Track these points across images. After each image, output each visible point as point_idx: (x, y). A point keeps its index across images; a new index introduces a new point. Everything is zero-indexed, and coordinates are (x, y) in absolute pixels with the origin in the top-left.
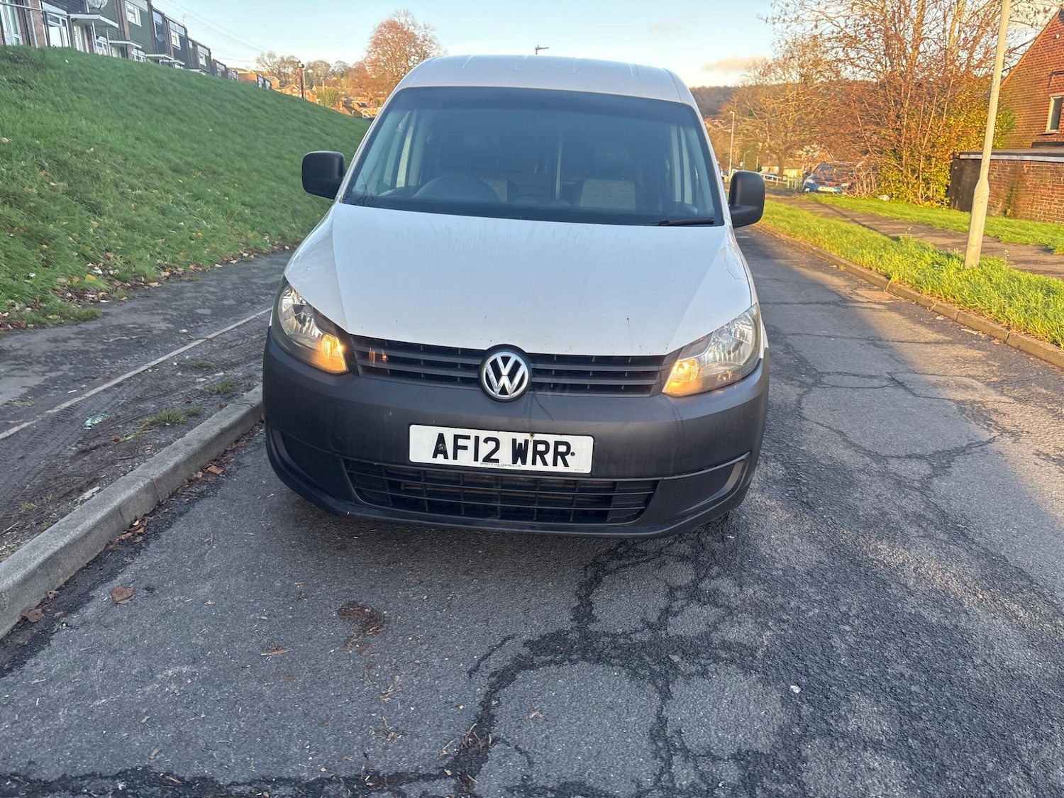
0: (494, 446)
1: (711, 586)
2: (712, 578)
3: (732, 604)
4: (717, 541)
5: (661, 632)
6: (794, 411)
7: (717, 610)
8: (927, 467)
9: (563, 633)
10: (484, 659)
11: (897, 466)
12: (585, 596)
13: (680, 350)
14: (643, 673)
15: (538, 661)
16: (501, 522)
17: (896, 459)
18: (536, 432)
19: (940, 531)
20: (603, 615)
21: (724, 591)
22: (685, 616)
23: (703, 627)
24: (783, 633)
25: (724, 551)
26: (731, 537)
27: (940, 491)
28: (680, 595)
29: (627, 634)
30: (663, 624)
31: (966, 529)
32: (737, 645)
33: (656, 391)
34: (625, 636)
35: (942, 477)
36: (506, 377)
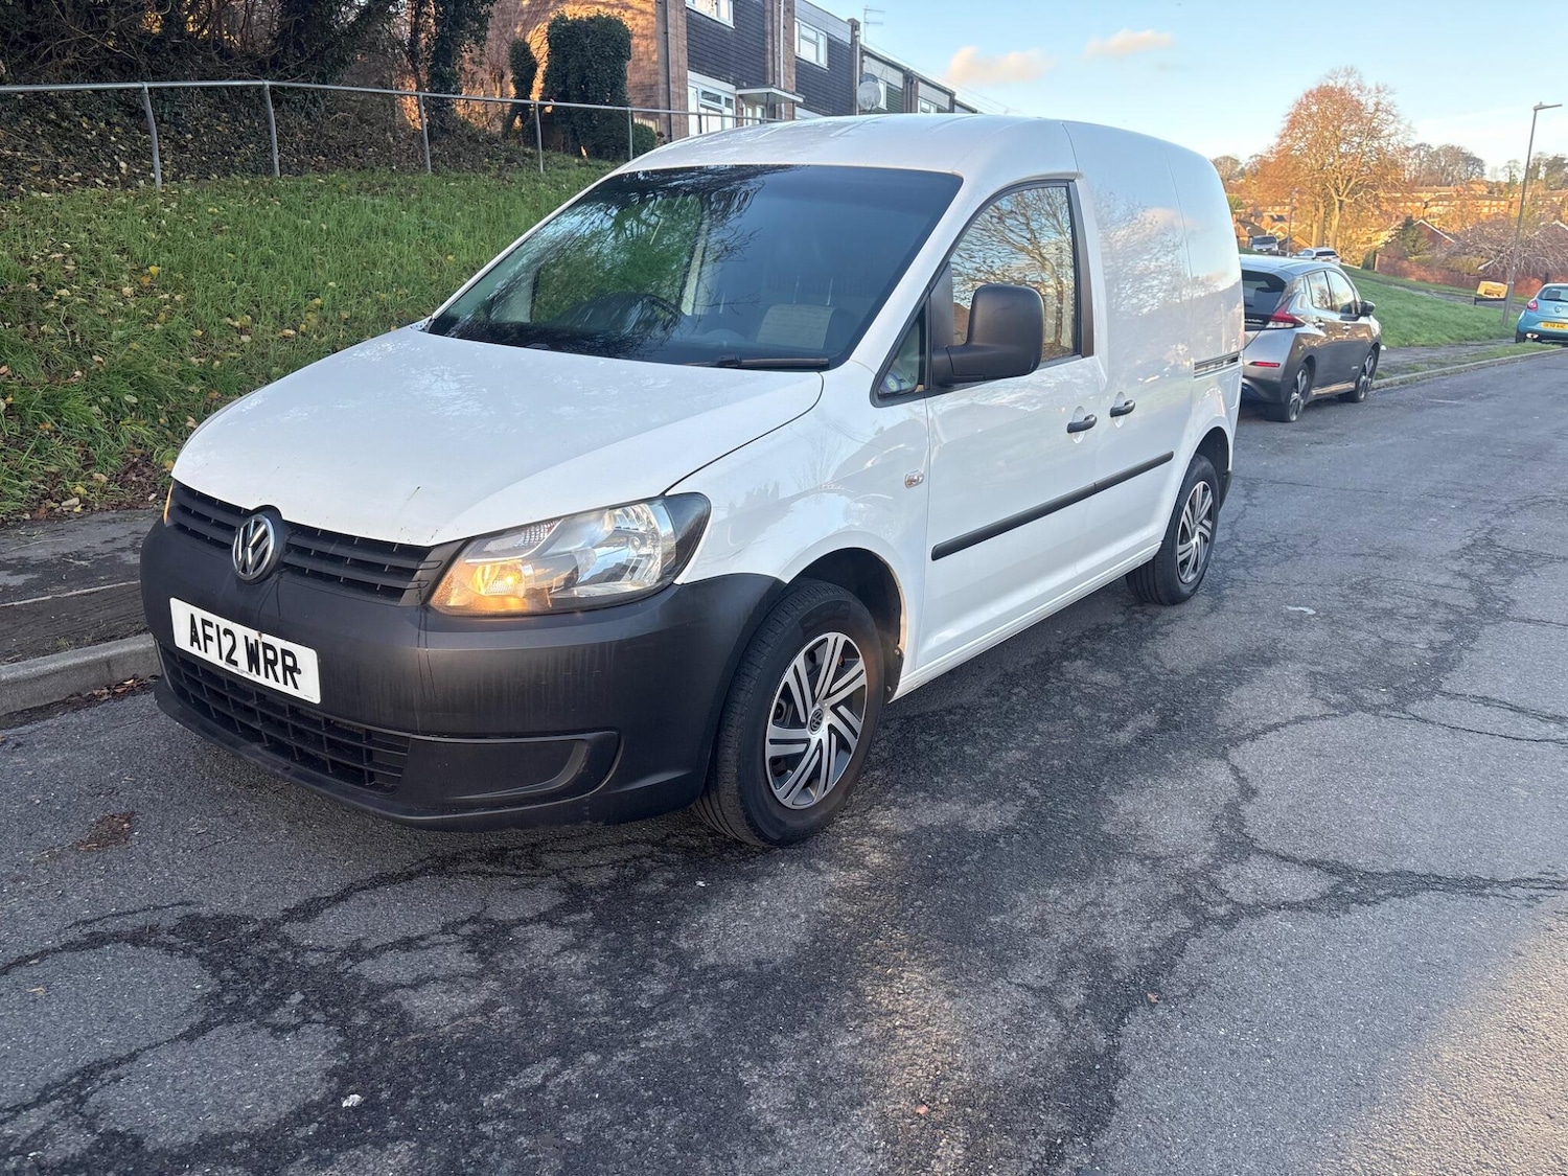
0: (232, 643)
1: (530, 935)
2: (552, 925)
3: (506, 966)
4: (668, 882)
5: (348, 962)
6: (1230, 740)
7: (474, 964)
8: (1315, 891)
9: (246, 920)
10: (118, 915)
11: (1249, 871)
12: (355, 890)
13: (460, 544)
14: (228, 999)
15: (160, 939)
16: (265, 753)
17: (1272, 860)
18: (262, 630)
19: (1087, 992)
20: (329, 917)
21: (535, 946)
22: (417, 956)
23: (406, 977)
24: (494, 1027)
25: (650, 897)
26: (701, 884)
27: (1249, 933)
28: (466, 930)
29: (306, 949)
30: (371, 954)
31: (1153, 1005)
32: (401, 1015)
33: (409, 599)
34: (299, 950)
35: (1309, 915)
36: (250, 550)
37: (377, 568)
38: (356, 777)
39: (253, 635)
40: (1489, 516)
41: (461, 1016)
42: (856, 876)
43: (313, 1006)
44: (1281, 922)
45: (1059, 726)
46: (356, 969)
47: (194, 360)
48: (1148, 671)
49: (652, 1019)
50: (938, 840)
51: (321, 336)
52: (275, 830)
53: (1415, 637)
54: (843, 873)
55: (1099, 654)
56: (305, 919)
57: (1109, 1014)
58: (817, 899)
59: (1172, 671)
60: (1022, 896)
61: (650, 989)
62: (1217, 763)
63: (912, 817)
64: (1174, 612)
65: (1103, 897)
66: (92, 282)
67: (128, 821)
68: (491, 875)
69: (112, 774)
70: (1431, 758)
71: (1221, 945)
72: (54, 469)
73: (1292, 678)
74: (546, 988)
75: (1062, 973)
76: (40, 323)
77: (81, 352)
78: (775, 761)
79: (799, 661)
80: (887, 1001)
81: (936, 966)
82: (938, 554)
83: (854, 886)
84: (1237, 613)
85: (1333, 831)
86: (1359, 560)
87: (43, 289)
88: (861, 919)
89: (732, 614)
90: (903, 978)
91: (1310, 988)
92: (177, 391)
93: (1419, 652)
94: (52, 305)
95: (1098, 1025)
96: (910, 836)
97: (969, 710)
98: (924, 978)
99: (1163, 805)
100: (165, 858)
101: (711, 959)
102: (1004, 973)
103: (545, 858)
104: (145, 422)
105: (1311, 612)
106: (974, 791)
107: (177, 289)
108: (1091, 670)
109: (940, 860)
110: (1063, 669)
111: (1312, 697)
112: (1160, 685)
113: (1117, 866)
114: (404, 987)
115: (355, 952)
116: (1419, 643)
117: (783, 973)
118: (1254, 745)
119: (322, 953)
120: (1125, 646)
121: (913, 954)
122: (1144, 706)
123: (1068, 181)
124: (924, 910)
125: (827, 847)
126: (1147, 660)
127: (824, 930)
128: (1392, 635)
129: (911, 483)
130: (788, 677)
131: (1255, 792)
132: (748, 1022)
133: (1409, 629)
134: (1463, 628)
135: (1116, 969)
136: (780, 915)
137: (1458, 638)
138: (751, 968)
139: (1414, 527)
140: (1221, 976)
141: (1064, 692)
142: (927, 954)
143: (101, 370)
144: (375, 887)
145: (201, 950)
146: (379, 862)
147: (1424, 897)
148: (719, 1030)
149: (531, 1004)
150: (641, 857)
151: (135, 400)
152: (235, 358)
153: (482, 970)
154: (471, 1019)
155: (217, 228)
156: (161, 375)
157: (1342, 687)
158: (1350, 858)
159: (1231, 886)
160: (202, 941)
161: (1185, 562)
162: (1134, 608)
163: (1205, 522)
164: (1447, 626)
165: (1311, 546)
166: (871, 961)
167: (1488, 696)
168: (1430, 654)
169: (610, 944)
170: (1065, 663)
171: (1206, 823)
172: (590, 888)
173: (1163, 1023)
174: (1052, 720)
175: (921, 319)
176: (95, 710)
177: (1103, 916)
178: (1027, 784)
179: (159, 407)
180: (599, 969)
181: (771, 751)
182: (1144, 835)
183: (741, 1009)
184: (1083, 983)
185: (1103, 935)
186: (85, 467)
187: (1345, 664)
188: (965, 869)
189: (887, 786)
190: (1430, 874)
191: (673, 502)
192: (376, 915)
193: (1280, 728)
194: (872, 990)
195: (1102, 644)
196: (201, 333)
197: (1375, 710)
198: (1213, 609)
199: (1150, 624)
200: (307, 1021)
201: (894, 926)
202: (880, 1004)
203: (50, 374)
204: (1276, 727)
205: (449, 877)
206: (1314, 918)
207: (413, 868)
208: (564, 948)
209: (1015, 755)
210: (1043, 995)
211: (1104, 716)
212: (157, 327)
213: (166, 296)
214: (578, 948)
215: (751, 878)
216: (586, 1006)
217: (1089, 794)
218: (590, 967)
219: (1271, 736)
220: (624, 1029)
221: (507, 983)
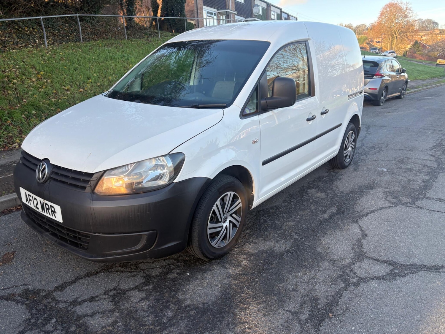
0: (37, 202)
1: (132, 294)
2: (139, 291)
3: (122, 307)
4: (178, 274)
5: (72, 307)
6: (359, 216)
7: (112, 306)
8: (385, 272)
9: (43, 290)
10: (4, 289)
11: (364, 265)
12: (78, 279)
13: (103, 172)
14: (33, 321)
15: (15, 298)
16: (50, 236)
17: (371, 261)
18: (45, 199)
19: (309, 313)
20: (68, 290)
21: (132, 299)
22: (94, 304)
23: (89, 312)
24: (115, 331)
25: (171, 279)
26: (188, 274)
27: (363, 289)
28: (111, 293)
29: (60, 301)
30: (80, 303)
31: (331, 318)
32: (86, 327)
33: (88, 190)
34: (57, 302)
35: (383, 281)
36: (40, 173)
37: (78, 180)
38: (76, 245)
39: (42, 200)
40: (441, 135)
41: (105, 327)
42: (238, 270)
43: (59, 323)
44: (373, 284)
45: (306, 212)
46: (74, 309)
47: (53, 100)
48: (334, 192)
49: (167, 327)
50: (265, 255)
51: (91, 91)
52: (57, 257)
53: (418, 178)
54: (234, 269)
55: (319, 186)
56: (61, 291)
57: (316, 322)
58: (224, 279)
59: (342, 192)
60: (290, 276)
61: (167, 315)
62: (355, 225)
63: (257, 247)
64: (343, 171)
65: (316, 276)
66: (24, 77)
67: (13, 254)
68: (122, 272)
69: (11, 237)
70: (423, 221)
71: (354, 294)
72: (11, 134)
73: (379, 193)
74: (134, 315)
75: (301, 305)
76: (8, 91)
77: (19, 99)
78: (211, 234)
79: (218, 202)
80: (243, 318)
81: (261, 304)
82: (264, 163)
83: (237, 274)
84: (363, 171)
85: (391, 249)
86: (401, 151)
87: (9, 80)
88: (238, 286)
89: (194, 190)
90: (249, 309)
91: (383, 310)
92: (48, 109)
93: (419, 183)
94: (11, 85)
95: (312, 327)
96: (256, 254)
97: (278, 208)
98: (256, 308)
99: (337, 241)
100: (22, 268)
101: (188, 302)
102: (282, 306)
103: (140, 265)
104: (38, 119)
105: (386, 170)
106: (278, 237)
107: (49, 78)
108: (317, 192)
109: (265, 263)
110: (308, 192)
111: (385, 200)
112: (338, 197)
113: (321, 264)
114: (88, 316)
115: (75, 303)
116: (420, 179)
117: (211, 307)
118: (367, 218)
119: (64, 303)
120: (327, 184)
121: (253, 299)
122: (332, 205)
123: (305, 41)
124: (258, 282)
125: (230, 259)
126: (334, 188)
127: (226, 290)
128: (410, 177)
129: (254, 142)
130: (214, 208)
131: (366, 235)
132: (198, 327)
133: (416, 175)
134: (433, 174)
135: (319, 304)
136: (212, 285)
137: (432, 178)
138: (201, 306)
139: (418, 140)
140: (354, 306)
141: (308, 200)
142: (258, 299)
143: (25, 104)
144: (85, 278)
145: (27, 302)
146: (88, 268)
147: (421, 273)
148: (188, 331)
149: (128, 321)
150: (170, 264)
151: (35, 113)
152: (65, 99)
153: (114, 309)
154: (108, 328)
155: (62, 59)
156: (44, 105)
157: (395, 196)
158: (396, 259)
159: (358, 271)
160: (28, 299)
161: (346, 156)
162: (331, 170)
163: (352, 143)
164: (428, 174)
165: (386, 147)
166: (240, 302)
167: (441, 198)
168: (423, 184)
169: (157, 297)
170: (309, 190)
171: (350, 247)
172: (153, 276)
173: (334, 325)
174: (304, 210)
175: (257, 89)
176: (10, 215)
177: (316, 283)
178: (294, 234)
179: (42, 114)
180: (152, 307)
181: (209, 231)
182: (331, 252)
183: (196, 322)
184: (308, 309)
185: (316, 290)
186: (20, 134)
187: (396, 188)
188: (273, 266)
189: (250, 236)
190: (422, 264)
191: (172, 156)
192: (84, 288)
193: (375, 212)
194: (239, 313)
195: (321, 183)
196: (55, 91)
197: (405, 204)
198: (355, 170)
199: (336, 176)
200: (56, 329)
201: (248, 289)
202: (241, 319)
203: (10, 106)
204: (373, 211)
205: (109, 273)
206: (384, 283)
207: (98, 270)
208: (142, 299)
209: (291, 223)
210: (295, 314)
211: (320, 208)
212: (42, 90)
213: (45, 81)
214: (146, 299)
215: (204, 271)
216: (146, 322)
217: (314, 237)
218: (149, 306)
219: (372, 215)
220: (157, 331)
221: (122, 313)
